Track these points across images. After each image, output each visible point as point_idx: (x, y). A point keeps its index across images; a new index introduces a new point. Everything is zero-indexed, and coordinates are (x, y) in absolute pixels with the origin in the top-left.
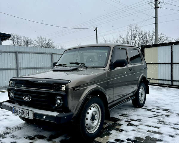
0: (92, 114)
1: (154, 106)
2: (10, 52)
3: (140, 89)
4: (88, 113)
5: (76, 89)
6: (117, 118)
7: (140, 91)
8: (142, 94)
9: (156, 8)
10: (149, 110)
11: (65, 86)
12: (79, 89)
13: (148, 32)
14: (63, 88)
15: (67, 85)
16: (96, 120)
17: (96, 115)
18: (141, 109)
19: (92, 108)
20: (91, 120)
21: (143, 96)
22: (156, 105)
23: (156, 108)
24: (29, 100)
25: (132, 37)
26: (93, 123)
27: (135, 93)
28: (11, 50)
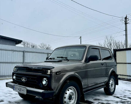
0: (70, 95)
1: (122, 95)
2: (19, 51)
3: (111, 81)
4: (66, 93)
5: (58, 73)
6: (91, 101)
7: (110, 82)
8: (112, 85)
9: (126, 24)
10: (118, 97)
11: (50, 71)
12: (60, 74)
13: (121, 41)
14: (49, 72)
15: (51, 70)
16: (72, 99)
17: (73, 96)
18: (111, 96)
19: (70, 90)
20: (68, 99)
21: (113, 86)
22: (123, 94)
23: (123, 96)
24: (25, 80)
25: (108, 44)
26: (70, 102)
27: (106, 83)
28: (20, 50)
